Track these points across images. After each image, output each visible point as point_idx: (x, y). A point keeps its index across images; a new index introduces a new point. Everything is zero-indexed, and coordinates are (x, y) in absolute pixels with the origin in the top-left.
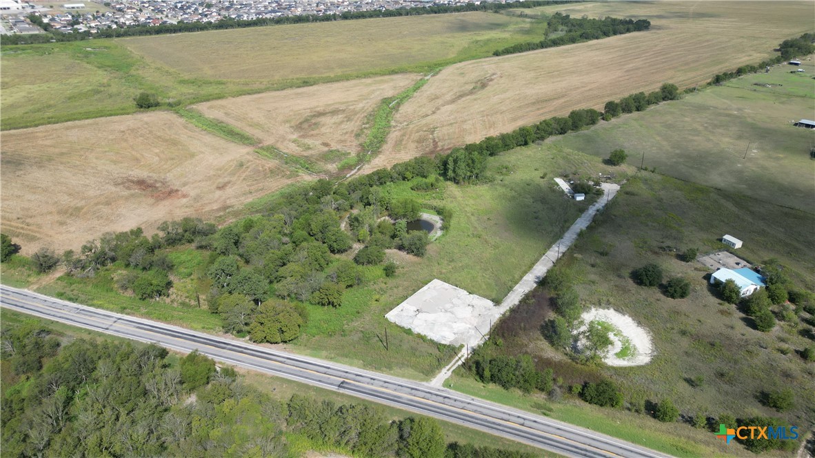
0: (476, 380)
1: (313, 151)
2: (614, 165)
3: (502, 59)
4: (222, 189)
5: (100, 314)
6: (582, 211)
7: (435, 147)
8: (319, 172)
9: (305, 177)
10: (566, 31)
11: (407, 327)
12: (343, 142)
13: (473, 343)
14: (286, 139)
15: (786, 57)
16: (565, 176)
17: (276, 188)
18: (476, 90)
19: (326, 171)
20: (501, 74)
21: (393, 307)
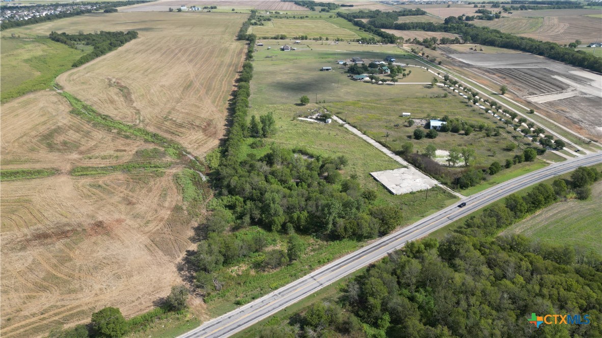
0: (465, 190)
1: (126, 157)
2: (305, 105)
3: (85, 68)
4: (134, 204)
5: (296, 285)
6: (342, 126)
7: (197, 126)
8: (169, 166)
9: (171, 171)
10: (83, 44)
11: (408, 192)
12: (128, 145)
13: (435, 182)
14: (75, 160)
15: (254, 42)
16: (299, 116)
17: (172, 184)
18: (125, 91)
19: (172, 163)
20: (114, 78)
21: (386, 190)
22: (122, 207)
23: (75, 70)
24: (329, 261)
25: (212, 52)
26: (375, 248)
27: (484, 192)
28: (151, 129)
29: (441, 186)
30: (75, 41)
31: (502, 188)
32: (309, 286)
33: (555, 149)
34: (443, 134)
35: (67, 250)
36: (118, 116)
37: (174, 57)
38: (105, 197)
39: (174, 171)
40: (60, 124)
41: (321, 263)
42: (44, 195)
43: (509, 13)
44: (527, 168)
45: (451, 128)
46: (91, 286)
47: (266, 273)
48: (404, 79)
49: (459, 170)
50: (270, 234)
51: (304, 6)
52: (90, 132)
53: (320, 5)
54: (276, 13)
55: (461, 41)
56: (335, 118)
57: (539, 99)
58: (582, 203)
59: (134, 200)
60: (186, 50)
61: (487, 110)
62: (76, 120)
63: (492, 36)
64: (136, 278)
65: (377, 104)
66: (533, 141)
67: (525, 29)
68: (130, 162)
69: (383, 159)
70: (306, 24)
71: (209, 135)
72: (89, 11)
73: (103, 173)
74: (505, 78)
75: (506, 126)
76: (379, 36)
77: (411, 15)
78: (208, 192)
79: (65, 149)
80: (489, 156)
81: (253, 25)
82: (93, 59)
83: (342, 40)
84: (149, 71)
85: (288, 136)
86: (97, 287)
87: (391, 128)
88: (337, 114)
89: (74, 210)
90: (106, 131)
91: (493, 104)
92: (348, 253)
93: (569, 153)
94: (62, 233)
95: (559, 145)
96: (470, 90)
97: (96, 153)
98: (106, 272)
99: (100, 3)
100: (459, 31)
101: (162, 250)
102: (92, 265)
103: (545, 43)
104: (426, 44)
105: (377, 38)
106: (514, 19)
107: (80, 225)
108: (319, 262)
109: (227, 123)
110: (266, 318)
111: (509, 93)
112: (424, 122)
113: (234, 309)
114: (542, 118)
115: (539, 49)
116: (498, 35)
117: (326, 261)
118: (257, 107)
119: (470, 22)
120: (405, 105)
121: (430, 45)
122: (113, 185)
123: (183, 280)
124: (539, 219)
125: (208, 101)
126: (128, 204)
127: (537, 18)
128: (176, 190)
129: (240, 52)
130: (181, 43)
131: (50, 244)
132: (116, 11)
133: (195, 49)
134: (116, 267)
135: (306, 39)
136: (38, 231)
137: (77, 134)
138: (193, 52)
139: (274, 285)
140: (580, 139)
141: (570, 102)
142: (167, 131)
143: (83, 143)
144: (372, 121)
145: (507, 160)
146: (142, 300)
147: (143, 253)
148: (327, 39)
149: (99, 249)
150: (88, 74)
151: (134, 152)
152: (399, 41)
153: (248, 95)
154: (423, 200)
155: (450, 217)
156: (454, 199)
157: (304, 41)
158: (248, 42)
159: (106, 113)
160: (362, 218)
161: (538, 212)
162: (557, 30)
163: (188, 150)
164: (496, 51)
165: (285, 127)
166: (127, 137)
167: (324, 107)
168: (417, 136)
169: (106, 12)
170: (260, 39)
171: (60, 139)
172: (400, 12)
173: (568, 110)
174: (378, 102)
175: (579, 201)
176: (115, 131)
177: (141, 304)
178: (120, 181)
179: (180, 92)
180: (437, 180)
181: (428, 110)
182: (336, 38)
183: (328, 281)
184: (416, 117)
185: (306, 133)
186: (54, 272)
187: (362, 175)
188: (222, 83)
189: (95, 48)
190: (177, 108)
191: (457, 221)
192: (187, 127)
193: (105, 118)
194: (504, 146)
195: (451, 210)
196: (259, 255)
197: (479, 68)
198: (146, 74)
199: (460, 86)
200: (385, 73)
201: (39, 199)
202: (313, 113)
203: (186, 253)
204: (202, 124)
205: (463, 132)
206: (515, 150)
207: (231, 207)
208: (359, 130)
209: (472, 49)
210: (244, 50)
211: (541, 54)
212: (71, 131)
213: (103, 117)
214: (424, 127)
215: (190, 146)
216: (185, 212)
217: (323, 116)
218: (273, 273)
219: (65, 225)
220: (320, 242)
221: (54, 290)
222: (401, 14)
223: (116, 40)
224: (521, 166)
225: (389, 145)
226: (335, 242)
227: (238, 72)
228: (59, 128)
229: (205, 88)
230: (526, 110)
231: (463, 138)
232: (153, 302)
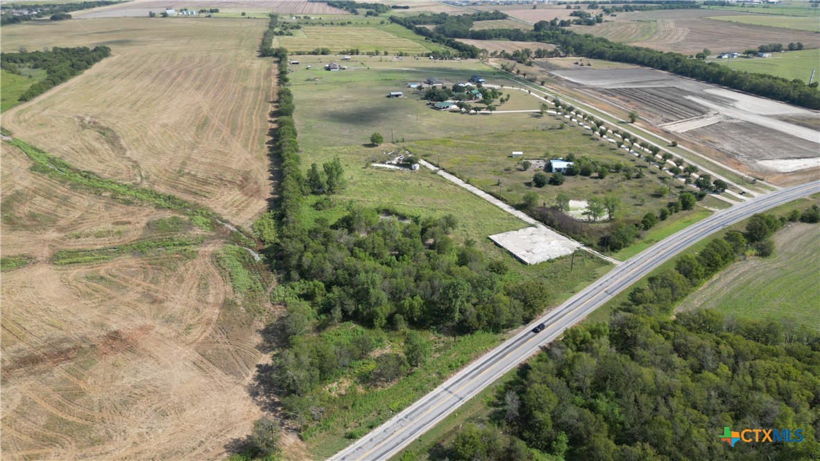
0: (617, 252)
1: (134, 232)
2: (377, 146)
3: (39, 103)
4: (161, 302)
5: (426, 403)
6: (434, 173)
7: (230, 182)
8: (201, 241)
9: (206, 249)
10: (29, 67)
11: (545, 260)
12: (133, 213)
13: (576, 244)
14: (54, 241)
15: (286, 60)
16: (373, 162)
17: (212, 269)
18: (109, 134)
19: (204, 237)
20: (87, 115)
21: (515, 259)
22: (145, 307)
23: (25, 106)
24: (463, 364)
25: (227, 75)
26: (521, 340)
27: (642, 254)
28: (161, 189)
29: (585, 248)
30: (15, 62)
31: (664, 247)
32: (445, 403)
33: (715, 192)
34: (570, 178)
35: (74, 380)
36: (107, 172)
37: (172, 84)
38: (114, 294)
39: (210, 248)
40: (18, 188)
41: (453, 368)
42: (18, 296)
43: (612, 15)
44: (687, 218)
45: (580, 170)
46: (124, 431)
47: (380, 388)
48: (503, 106)
49: (603, 226)
50: (373, 332)
51: (341, 8)
52: (68, 198)
53: (363, 7)
54: (305, 17)
55: (562, 54)
56: (423, 162)
57: (679, 127)
58: (766, 261)
59: (160, 296)
60: (188, 73)
61: (619, 145)
62: (43, 181)
63: (600, 47)
64: (190, 413)
65: (474, 141)
66: (686, 183)
67: (637, 37)
68: (141, 239)
69: (501, 215)
70: (350, 33)
71: (250, 194)
72: (27, 18)
73: (103, 259)
74: (628, 101)
75: (647, 164)
76: (454, 48)
77: (488, 19)
78: (268, 277)
79: (35, 225)
80: (636, 205)
81: (277, 35)
82: (49, 88)
83: (406, 55)
84: (139, 104)
85: (364, 190)
86: (133, 432)
87: (501, 173)
88: (425, 157)
89: (70, 318)
90: (94, 195)
91: (625, 136)
92: (486, 351)
93: (733, 196)
94: (60, 352)
95: (720, 186)
96: (591, 118)
97: (85, 228)
98: (142, 407)
99: (41, 7)
100: (555, 40)
101: (220, 368)
102: (117, 399)
103: (668, 54)
104: (518, 57)
105: (453, 51)
106: (620, 24)
107: (84, 339)
108: (450, 366)
109: (272, 175)
110: (397, 455)
111: (640, 120)
112: (542, 164)
113: (347, 446)
114: (689, 153)
115: (661, 62)
116: (606, 45)
117: (460, 364)
118: (310, 151)
119: (567, 28)
120: (512, 142)
121: (524, 60)
122: (122, 275)
123: (262, 410)
124: (718, 286)
125: (236, 146)
126: (152, 303)
127: (649, 22)
128: (219, 277)
129: (268, 74)
130: (178, 63)
131: (45, 372)
132: (69, 17)
133: (202, 70)
134: (155, 398)
135: (357, 54)
136: (21, 353)
137: (49, 201)
138: (198, 75)
139: (396, 405)
140: (742, 178)
141: (716, 128)
142: (186, 191)
143: (62, 215)
144: (474, 165)
145: (662, 210)
146: (208, 445)
147: (192, 374)
148: (386, 54)
149: (122, 373)
150: (47, 112)
151: (143, 224)
152: (481, 54)
153: (295, 134)
154: (566, 270)
155: (608, 290)
156: (607, 266)
157: (355, 56)
158: (276, 59)
159: (87, 169)
160: (500, 301)
161: (716, 276)
162: (676, 37)
163: (225, 218)
164: (607, 66)
165: (356, 178)
166: (128, 203)
167: (404, 148)
168: (539, 182)
169: (54, 18)
170: (292, 54)
171: (23, 210)
172: (474, 15)
173: (716, 140)
174: (476, 138)
175: (761, 258)
176: (107, 194)
177: (206, 451)
178: (132, 269)
179: (192, 133)
180: (578, 241)
181: (544, 147)
182: (398, 52)
183: (469, 393)
184: (531, 158)
185: (387, 184)
186: (60, 415)
187: (477, 240)
188: (251, 118)
189: (48, 73)
190: (193, 157)
191: (618, 296)
192: (214, 183)
193: (87, 175)
194: (652, 191)
195: (607, 281)
196: (363, 364)
197: (593, 89)
198: (135, 108)
199: (578, 113)
200: (476, 98)
201: (12, 304)
202: (391, 157)
203: (256, 369)
204: (235, 178)
205: (596, 175)
206: (666, 196)
207: (308, 296)
208: (459, 178)
209: (577, 63)
210: (273, 71)
211: (664, 68)
212: (39, 198)
213: (84, 174)
214: (544, 170)
215: (225, 212)
216: (242, 308)
217: (408, 161)
218: (389, 388)
219: (61, 341)
220: (444, 338)
221: (66, 442)
222: (476, 18)
223: (79, 60)
224: (678, 216)
225: (504, 197)
226: (466, 336)
227: (271, 102)
228: (18, 193)
229: (228, 126)
230: (666, 142)
231: (596, 183)
232: (225, 447)
